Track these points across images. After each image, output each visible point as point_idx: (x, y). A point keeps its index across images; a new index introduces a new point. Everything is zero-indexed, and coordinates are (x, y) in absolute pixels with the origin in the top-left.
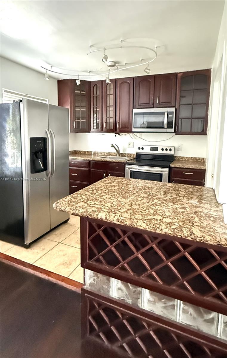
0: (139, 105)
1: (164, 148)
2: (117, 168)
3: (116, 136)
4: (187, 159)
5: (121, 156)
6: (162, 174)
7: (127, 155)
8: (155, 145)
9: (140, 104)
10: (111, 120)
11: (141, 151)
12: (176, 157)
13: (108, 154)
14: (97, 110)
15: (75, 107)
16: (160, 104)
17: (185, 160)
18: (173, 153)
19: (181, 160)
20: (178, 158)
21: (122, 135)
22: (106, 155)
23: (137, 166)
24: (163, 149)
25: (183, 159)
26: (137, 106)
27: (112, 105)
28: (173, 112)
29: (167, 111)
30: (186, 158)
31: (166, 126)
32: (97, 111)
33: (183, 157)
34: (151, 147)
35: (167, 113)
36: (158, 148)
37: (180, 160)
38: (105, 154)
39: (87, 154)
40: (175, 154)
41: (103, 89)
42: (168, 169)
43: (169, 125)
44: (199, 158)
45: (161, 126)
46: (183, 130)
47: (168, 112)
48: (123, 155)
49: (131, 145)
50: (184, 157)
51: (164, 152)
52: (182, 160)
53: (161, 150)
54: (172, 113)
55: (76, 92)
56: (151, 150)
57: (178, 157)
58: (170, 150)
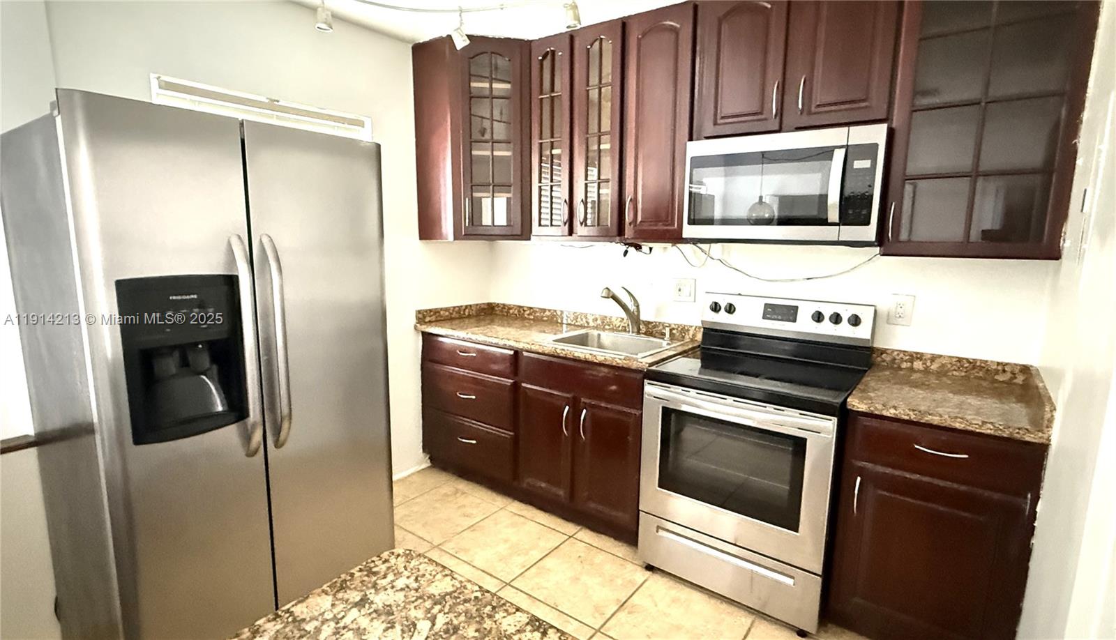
0: (715, 124)
1: (827, 311)
2: (614, 388)
3: (626, 253)
4: (934, 367)
5: (645, 334)
6: (805, 440)
7: (667, 331)
8: (783, 294)
9: (719, 117)
10: (601, 191)
11: (722, 318)
12: (883, 351)
13: (599, 322)
14: (555, 152)
15: (471, 143)
16: (810, 113)
17: (927, 371)
18: (868, 337)
19: (904, 365)
20: (888, 359)
21: (651, 249)
22: (592, 324)
23: (693, 392)
24: (818, 317)
25: (918, 365)
26: (709, 129)
27: (609, 129)
28: (876, 145)
29: (845, 144)
30: (934, 358)
31: (834, 215)
32: (552, 155)
33: (919, 356)
34: (766, 305)
35: (843, 150)
36: (796, 308)
37: (900, 368)
38: (588, 323)
39: (530, 319)
40: (877, 337)
41: (577, 66)
42: (835, 420)
43: (853, 210)
44: (998, 364)
45: (813, 212)
46: (924, 232)
47: (847, 147)
48: (652, 330)
49: (685, 291)
50: (922, 354)
51: (826, 329)
52: (911, 369)
53: (813, 317)
54: (868, 151)
55: (473, 85)
56: (764, 317)
57: (893, 351)
58: (855, 321)
